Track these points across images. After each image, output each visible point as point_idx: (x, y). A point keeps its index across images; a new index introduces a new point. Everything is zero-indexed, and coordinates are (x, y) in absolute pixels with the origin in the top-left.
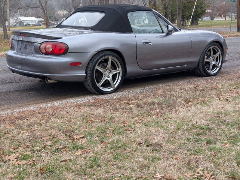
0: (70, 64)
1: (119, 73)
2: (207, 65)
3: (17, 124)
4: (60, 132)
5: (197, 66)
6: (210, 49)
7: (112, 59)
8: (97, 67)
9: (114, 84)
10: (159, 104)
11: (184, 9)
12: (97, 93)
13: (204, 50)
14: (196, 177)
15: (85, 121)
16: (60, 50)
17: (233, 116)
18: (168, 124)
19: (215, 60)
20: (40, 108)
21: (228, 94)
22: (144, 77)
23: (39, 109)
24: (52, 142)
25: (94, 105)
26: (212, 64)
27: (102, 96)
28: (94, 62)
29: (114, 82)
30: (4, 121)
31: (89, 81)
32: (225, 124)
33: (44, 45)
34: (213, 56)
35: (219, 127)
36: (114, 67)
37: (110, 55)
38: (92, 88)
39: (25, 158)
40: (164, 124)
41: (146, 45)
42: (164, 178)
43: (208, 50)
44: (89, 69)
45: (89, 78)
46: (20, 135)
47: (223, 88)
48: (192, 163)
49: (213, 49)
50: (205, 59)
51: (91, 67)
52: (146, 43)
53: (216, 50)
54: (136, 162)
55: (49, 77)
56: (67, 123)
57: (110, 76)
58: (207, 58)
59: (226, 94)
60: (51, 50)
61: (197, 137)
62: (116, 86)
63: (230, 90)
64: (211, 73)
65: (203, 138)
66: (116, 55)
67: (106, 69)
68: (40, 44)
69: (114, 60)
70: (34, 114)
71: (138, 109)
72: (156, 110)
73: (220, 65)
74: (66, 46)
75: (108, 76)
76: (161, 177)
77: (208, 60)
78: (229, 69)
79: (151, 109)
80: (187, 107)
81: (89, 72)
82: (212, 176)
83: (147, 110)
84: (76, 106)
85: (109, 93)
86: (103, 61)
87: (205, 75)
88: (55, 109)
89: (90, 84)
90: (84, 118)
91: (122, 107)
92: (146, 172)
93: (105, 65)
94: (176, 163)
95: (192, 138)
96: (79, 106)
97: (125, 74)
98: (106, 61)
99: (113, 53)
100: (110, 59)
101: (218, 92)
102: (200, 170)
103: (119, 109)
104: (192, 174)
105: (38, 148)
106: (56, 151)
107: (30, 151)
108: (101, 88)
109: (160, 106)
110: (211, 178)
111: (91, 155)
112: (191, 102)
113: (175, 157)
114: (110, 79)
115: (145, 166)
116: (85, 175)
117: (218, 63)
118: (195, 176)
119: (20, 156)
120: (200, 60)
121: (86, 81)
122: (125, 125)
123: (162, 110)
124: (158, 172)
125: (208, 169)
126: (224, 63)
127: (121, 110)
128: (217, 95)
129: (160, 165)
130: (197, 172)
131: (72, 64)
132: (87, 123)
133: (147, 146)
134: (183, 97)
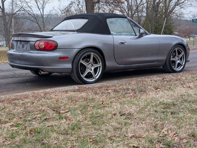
0: (59, 58)
1: (100, 67)
2: (173, 63)
3: (14, 103)
4: (49, 108)
5: (165, 64)
6: (175, 50)
7: (93, 55)
8: (81, 61)
9: (96, 75)
10: (133, 90)
11: (155, 30)
12: (81, 83)
13: (170, 51)
14: (162, 135)
15: (70, 101)
16: (51, 47)
17: (195, 97)
18: (139, 102)
19: (180, 59)
20: (34, 93)
21: (191, 84)
22: (120, 71)
23: (32, 94)
24: (42, 115)
25: (78, 90)
26: (177, 63)
27: (86, 85)
28: (79, 57)
29: (95, 74)
30: (3, 101)
31: (75, 73)
32: (187, 102)
33: (37, 43)
34: (178, 56)
35: (182, 104)
36: (95, 61)
37: (93, 52)
38: (77, 78)
39: (18, 126)
40: (136, 102)
41: (122, 45)
42: (134, 136)
43: (173, 51)
44: (75, 63)
45: (75, 70)
46: (15, 111)
47: (186, 79)
48: (158, 126)
49: (177, 50)
50: (171, 58)
51: (76, 61)
52: (122, 43)
53: (180, 51)
54: (111, 126)
55: (42, 69)
56: (55, 102)
57: (92, 69)
58: (173, 58)
59: (189, 84)
60: (43, 46)
61: (163, 110)
62: (97, 77)
63: (192, 81)
64: (177, 70)
65: (168, 111)
66: (97, 52)
67: (89, 63)
68: (35, 42)
69: (95, 56)
70: (28, 97)
71: (115, 93)
72: (130, 94)
73: (184, 63)
74: (56, 44)
75: (90, 69)
76: (132, 136)
77: (174, 59)
78: (192, 69)
79: (126, 93)
80: (156, 92)
81: (75, 65)
82: (175, 134)
83: (122, 94)
84: (63, 92)
85: (92, 83)
86: (86, 56)
87: (172, 71)
88: (46, 94)
89: (76, 75)
90: (69, 99)
91: (101, 92)
92: (119, 133)
93: (88, 60)
94: (145, 126)
95: (159, 110)
96: (67, 92)
97: (105, 68)
98: (89, 57)
99: (94, 50)
100: (92, 55)
101: (182, 82)
102: (165, 131)
103: (99, 93)
104: (158, 134)
105: (30, 118)
106: (45, 121)
107: (22, 121)
108: (85, 79)
109: (133, 91)
110: (174, 136)
111: (74, 122)
112: (159, 88)
113: (144, 122)
114: (92, 72)
115: (118, 128)
116: (67, 134)
117: (182, 62)
118: (160, 135)
119: (14, 124)
120: (167, 59)
121: (72, 73)
122: (104, 103)
123: (135, 94)
124: (130, 132)
125: (172, 129)
126: (187, 62)
127: (101, 94)
128: (181, 85)
129: (131, 128)
130: (162, 132)
131: (61, 58)
132: (72, 102)
133: (121, 115)
134: (153, 86)
